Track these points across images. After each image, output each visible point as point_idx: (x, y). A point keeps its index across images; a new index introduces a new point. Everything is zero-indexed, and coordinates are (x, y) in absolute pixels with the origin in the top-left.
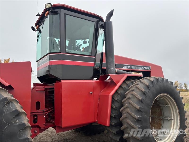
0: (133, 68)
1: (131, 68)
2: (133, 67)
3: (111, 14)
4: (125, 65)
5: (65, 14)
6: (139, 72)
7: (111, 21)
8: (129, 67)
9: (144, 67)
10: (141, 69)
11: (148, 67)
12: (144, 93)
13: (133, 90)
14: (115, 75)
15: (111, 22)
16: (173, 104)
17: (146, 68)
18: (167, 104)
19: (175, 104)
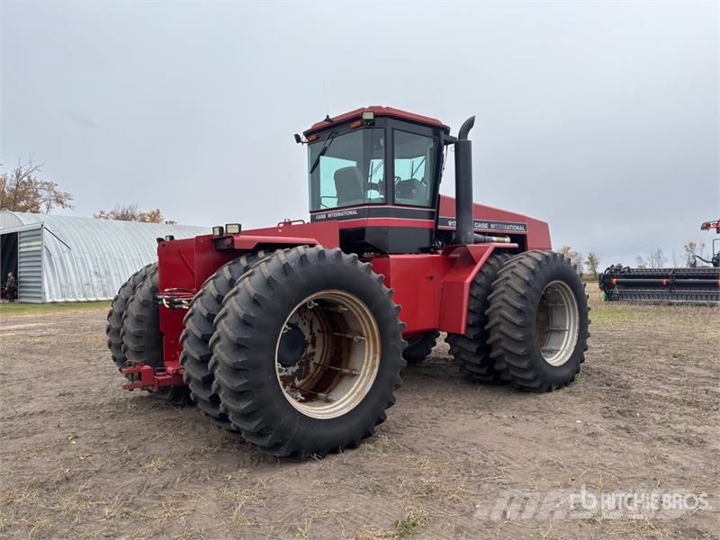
0: (493, 228)
1: (489, 227)
2: (492, 226)
3: (469, 125)
4: (478, 222)
5: (393, 129)
6: (504, 235)
7: (469, 139)
8: (486, 226)
9: (513, 224)
10: (508, 229)
11: (521, 225)
12: (533, 272)
13: (514, 267)
14: (473, 245)
15: (470, 142)
16: (573, 303)
17: (518, 228)
18: (562, 302)
19: (576, 303)
